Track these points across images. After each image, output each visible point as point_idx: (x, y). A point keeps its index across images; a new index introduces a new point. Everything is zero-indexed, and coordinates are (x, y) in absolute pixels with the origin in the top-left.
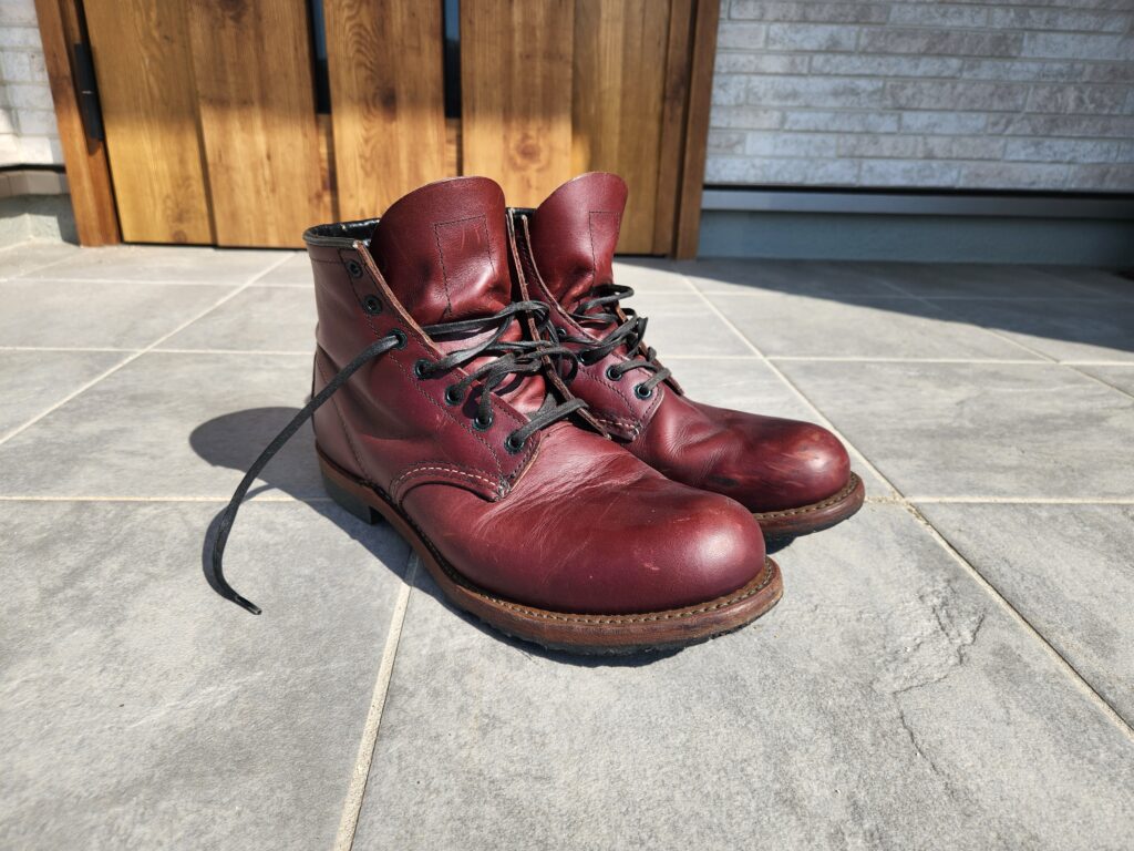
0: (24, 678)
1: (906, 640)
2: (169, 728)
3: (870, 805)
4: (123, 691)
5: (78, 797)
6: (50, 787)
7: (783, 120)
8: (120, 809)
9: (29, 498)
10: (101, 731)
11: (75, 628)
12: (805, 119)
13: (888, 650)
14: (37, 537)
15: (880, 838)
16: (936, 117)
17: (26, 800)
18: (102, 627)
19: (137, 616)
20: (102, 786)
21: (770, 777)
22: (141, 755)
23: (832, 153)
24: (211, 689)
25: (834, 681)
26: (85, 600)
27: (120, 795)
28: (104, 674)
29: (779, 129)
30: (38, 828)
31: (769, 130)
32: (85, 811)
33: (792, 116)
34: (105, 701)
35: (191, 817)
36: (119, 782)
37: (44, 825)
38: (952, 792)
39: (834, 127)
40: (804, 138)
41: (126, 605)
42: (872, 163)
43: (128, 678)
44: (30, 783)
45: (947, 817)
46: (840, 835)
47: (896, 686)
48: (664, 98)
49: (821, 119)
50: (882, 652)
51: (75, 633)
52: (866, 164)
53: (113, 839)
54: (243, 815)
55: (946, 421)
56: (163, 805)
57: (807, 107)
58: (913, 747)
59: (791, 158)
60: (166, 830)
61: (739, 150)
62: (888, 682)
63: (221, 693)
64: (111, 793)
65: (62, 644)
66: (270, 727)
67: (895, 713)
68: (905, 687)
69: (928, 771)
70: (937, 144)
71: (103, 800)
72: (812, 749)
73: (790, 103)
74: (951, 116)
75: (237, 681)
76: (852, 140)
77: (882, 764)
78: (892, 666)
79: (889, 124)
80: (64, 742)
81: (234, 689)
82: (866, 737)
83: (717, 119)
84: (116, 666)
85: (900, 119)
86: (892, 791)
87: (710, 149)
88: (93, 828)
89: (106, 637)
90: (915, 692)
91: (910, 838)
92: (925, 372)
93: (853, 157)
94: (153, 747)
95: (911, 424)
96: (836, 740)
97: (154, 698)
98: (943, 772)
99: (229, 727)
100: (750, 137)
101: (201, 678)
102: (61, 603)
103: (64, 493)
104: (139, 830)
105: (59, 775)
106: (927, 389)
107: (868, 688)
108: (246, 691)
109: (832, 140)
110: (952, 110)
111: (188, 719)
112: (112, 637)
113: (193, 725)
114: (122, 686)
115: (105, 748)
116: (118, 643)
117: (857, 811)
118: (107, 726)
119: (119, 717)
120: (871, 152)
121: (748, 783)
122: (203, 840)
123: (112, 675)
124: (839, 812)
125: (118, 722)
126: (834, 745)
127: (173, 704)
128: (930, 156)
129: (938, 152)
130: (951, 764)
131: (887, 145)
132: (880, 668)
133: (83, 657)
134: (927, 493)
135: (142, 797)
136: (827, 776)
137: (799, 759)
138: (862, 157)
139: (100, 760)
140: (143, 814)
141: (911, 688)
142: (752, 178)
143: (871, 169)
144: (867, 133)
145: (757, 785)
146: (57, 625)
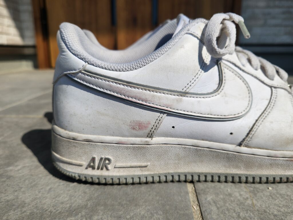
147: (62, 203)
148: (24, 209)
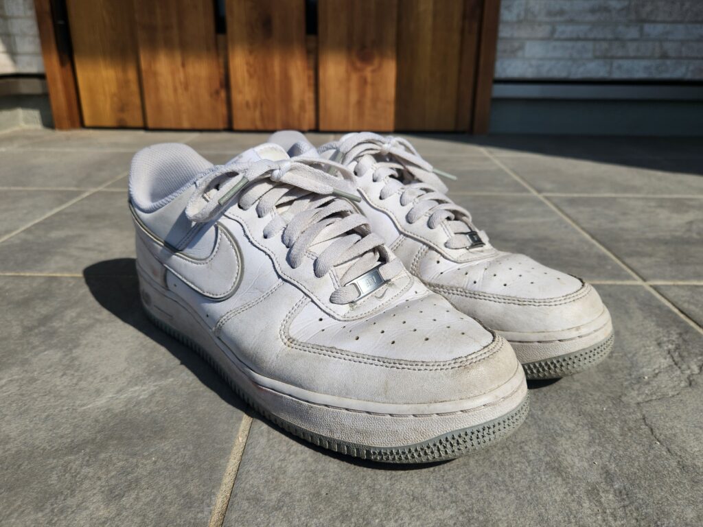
0: (10, 379)
1: (647, 371)
2: (108, 410)
3: (619, 473)
4: (77, 387)
5: (44, 449)
6: (25, 443)
7: (553, 31)
8: (73, 457)
9: (17, 274)
10: (61, 411)
11: (45, 350)
12: (569, 30)
13: (633, 376)
14: (21, 297)
15: (627, 495)
16: (669, 27)
17: (9, 449)
18: (64, 349)
19: (88, 344)
20: (60, 444)
21: (542, 453)
22: (88, 425)
23: (590, 55)
24: (137, 388)
25: (591, 395)
26: (52, 334)
27: (73, 449)
28: (64, 377)
29: (550, 38)
30: (16, 467)
31: (542, 39)
32: (48, 458)
33: (560, 28)
34: (64, 393)
35: (121, 464)
36: (72, 441)
37: (21, 465)
38: (683, 468)
39: (591, 36)
40: (569, 44)
41: (81, 337)
42: (621, 62)
43: (80, 380)
44: (11, 440)
45: (680, 483)
46: (596, 491)
47: (639, 399)
48: (464, 17)
49: (581, 30)
50: (628, 377)
51: (46, 353)
52: (616, 63)
53: (67, 475)
54: (157, 463)
55: (678, 234)
56: (102, 456)
57: (571, 22)
58: (653, 438)
59: (558, 59)
60: (104, 470)
61: (520, 54)
62: (633, 396)
63: (144, 390)
64: (66, 448)
65: (36, 359)
66: (177, 411)
67: (639, 415)
68: (646, 400)
69: (665, 453)
70: (670, 47)
71: (60, 452)
72: (574, 436)
73: (558, 19)
74: (680, 27)
75: (155, 384)
76: (605, 45)
77: (629, 447)
78: (636, 387)
79: (633, 32)
80: (35, 417)
81: (153, 389)
82: (616, 430)
83: (504, 32)
84: (72, 372)
85: (641, 30)
86: (636, 464)
87: (499, 54)
88: (53, 468)
89: (66, 355)
90: (654, 403)
91: (650, 495)
92: (661, 203)
93: (607, 57)
94: (97, 421)
95: (651, 235)
96: (592, 431)
97: (98, 392)
98: (676, 454)
99: (149, 411)
100: (528, 45)
101: (130, 381)
102: (36, 335)
103: (41, 271)
104: (85, 470)
105: (31, 436)
106: (663, 214)
107: (618, 400)
108: (161, 390)
109: (590, 45)
110: (681, 22)
111: (121, 406)
112: (70, 356)
113: (124, 409)
114: (76, 384)
115: (64, 421)
116: (73, 359)
117: (609, 476)
118: (66, 408)
119: (74, 403)
120: (620, 54)
121: (525, 456)
122: (129, 477)
123: (69, 378)
124: (594, 476)
125: (73, 406)
126: (591, 435)
127: (110, 396)
128: (664, 56)
129: (672, 53)
130: (683, 449)
131: (632, 48)
132: (626, 388)
133: (50, 367)
134: (664, 278)
135: (88, 450)
136: (585, 454)
137: (564, 444)
138: (613, 58)
139: (60, 428)
140: (88, 461)
141: (651, 400)
142: (530, 73)
143: (619, 67)
144: (617, 39)
145: (532, 458)
146: (33, 348)
147: (62, 437)
148: (8, 447)
